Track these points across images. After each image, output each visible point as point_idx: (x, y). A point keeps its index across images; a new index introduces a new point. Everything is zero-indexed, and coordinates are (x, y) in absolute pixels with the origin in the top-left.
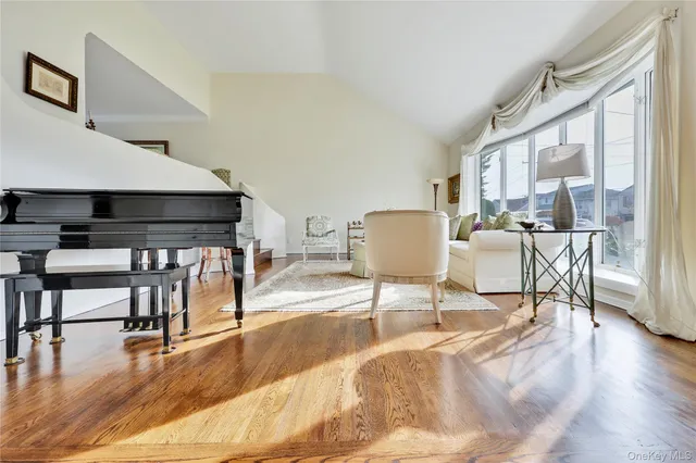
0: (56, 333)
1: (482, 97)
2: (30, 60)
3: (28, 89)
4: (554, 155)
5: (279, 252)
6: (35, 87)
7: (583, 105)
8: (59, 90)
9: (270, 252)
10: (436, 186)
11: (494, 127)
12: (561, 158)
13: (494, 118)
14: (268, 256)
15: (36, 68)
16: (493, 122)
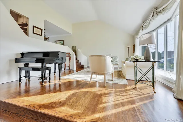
0: (29, 79)
1: (138, 21)
2: (34, 27)
3: (33, 33)
4: (142, 38)
5: (85, 66)
6: (35, 32)
7: (170, 19)
8: (39, 32)
9: (83, 65)
10: (128, 48)
11: (142, 29)
12: (144, 39)
13: (142, 27)
14: (82, 66)
15: (35, 28)
16: (142, 28)
